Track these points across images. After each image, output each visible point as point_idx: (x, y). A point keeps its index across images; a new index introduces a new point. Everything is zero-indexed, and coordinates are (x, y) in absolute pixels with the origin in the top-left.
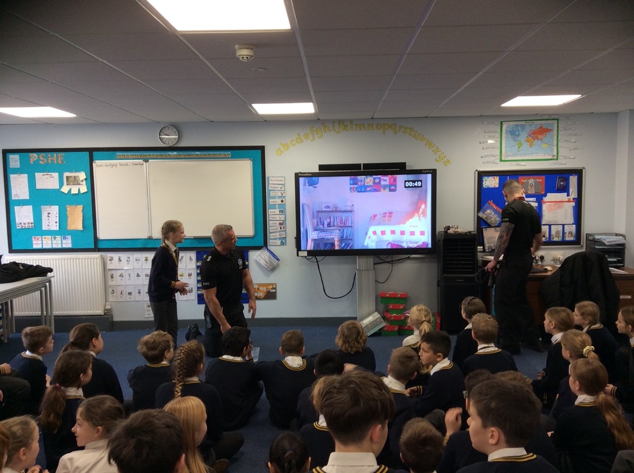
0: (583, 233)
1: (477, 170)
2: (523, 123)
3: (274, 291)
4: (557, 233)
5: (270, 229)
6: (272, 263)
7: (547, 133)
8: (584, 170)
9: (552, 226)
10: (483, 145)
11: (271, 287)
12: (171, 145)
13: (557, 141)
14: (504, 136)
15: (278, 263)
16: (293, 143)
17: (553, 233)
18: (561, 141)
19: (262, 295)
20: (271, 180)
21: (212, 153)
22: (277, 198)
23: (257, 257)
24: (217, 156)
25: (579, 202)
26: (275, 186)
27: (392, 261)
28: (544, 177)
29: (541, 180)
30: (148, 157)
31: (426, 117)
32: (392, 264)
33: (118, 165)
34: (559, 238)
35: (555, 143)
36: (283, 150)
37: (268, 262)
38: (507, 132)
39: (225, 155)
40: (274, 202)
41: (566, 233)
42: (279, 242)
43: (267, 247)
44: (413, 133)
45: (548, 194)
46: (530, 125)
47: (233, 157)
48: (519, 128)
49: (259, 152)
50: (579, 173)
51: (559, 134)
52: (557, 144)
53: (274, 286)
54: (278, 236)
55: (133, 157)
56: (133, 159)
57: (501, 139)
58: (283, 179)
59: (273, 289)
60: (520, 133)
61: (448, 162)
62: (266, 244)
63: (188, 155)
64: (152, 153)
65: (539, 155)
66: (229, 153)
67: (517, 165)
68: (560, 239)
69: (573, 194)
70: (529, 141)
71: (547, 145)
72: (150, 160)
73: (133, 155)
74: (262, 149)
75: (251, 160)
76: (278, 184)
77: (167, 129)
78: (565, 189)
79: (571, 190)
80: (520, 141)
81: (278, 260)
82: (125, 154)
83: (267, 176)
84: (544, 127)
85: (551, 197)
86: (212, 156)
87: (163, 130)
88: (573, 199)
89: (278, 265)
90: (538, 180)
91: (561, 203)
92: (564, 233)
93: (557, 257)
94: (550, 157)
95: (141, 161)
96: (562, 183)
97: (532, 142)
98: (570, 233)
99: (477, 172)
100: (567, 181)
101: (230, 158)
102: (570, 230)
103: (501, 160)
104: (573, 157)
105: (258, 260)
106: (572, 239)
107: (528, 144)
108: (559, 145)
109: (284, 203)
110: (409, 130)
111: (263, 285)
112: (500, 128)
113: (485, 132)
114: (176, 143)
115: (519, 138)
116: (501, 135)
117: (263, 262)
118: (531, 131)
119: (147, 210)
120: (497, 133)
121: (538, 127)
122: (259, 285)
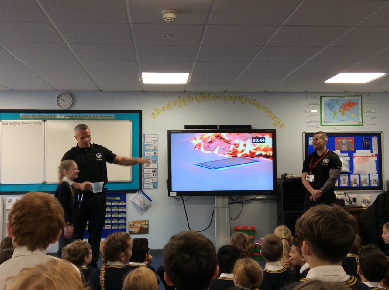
0: (384, 180)
1: (304, 132)
2: (337, 98)
3: (147, 226)
4: (365, 180)
5: (145, 175)
6: (145, 203)
7: (354, 106)
8: (382, 133)
9: (361, 175)
10: (307, 114)
11: (144, 223)
12: (66, 108)
13: (362, 112)
14: (323, 107)
15: (150, 204)
16: (164, 109)
17: (362, 180)
18: (364, 111)
19: (136, 230)
20: (147, 137)
21: (99, 115)
22: (151, 150)
23: (134, 198)
24: (103, 118)
25: (379, 157)
26: (150, 141)
27: (242, 201)
28: (353, 138)
29: (351, 141)
30: (46, 117)
31: (266, 92)
32: (242, 204)
33: (21, 123)
34: (366, 184)
35: (360, 113)
36: (156, 114)
37: (143, 203)
38: (325, 104)
39: (110, 117)
40: (149, 154)
41: (371, 181)
42: (151, 186)
43: (142, 190)
44: (256, 103)
45: (357, 151)
46: (342, 99)
47: (117, 119)
48: (334, 102)
49: (138, 114)
50: (378, 135)
51: (363, 106)
52: (362, 114)
53: (147, 223)
54: (151, 182)
55: (34, 118)
56: (34, 119)
57: (321, 109)
58: (156, 136)
59: (145, 225)
60: (335, 105)
61: (282, 125)
62: (141, 188)
63: (79, 116)
64: (49, 115)
65: (349, 121)
66: (114, 115)
67: (334, 129)
68: (368, 185)
69: (375, 151)
70: (341, 112)
71: (354, 115)
72: (47, 120)
73: (34, 116)
74: (140, 113)
75: (131, 121)
76: (152, 140)
77: (63, 95)
78: (369, 147)
79: (373, 148)
80: (335, 111)
81: (151, 200)
82: (27, 114)
83: (143, 133)
84: (352, 101)
85: (359, 153)
86: (99, 118)
87: (60, 96)
88: (376, 155)
89: (150, 206)
90: (349, 140)
91: (367, 158)
92: (370, 181)
93: (366, 199)
94: (357, 124)
95: (40, 121)
96: (367, 143)
97: (344, 112)
98: (375, 180)
99: (304, 134)
100: (370, 141)
101: (114, 119)
102: (374, 178)
103: (322, 125)
104: (374, 124)
105: (134, 201)
106: (376, 185)
107: (341, 113)
108: (363, 115)
109: (156, 155)
110: (252, 101)
111: (138, 222)
112: (320, 100)
113: (309, 104)
114: (70, 107)
115: (334, 109)
116: (321, 107)
117: (138, 203)
118: (343, 105)
119: (43, 161)
120: (319, 105)
121: (348, 101)
122: (134, 222)
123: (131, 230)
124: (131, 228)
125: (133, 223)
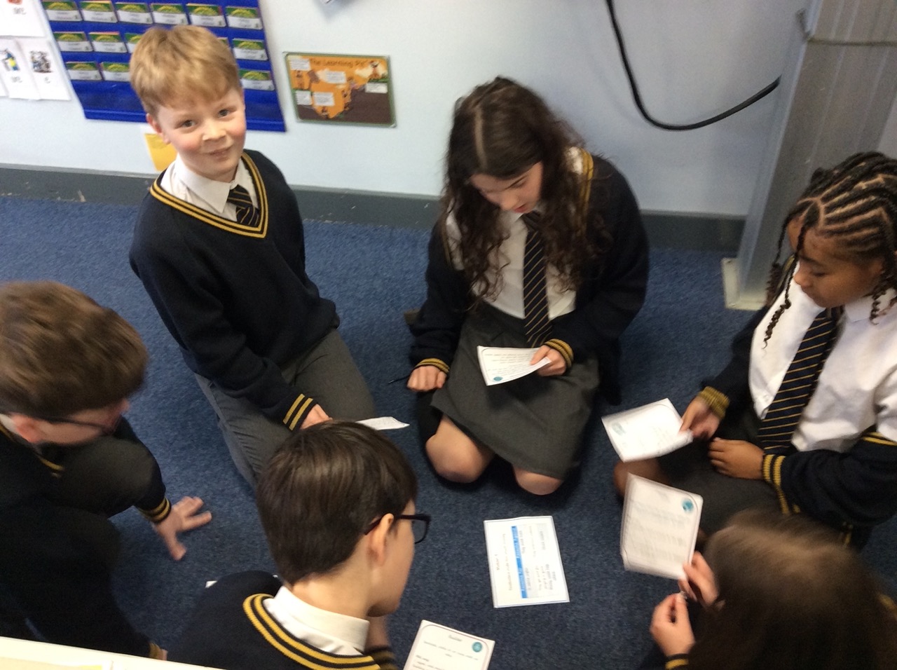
3: (381, 89)
11: (367, 72)
19: (332, 102)
53: (381, 70)
59: (375, 79)
111: (334, 61)
122: (312, 61)
123: (305, 98)
124: (302, 89)
125: (306, 67)
